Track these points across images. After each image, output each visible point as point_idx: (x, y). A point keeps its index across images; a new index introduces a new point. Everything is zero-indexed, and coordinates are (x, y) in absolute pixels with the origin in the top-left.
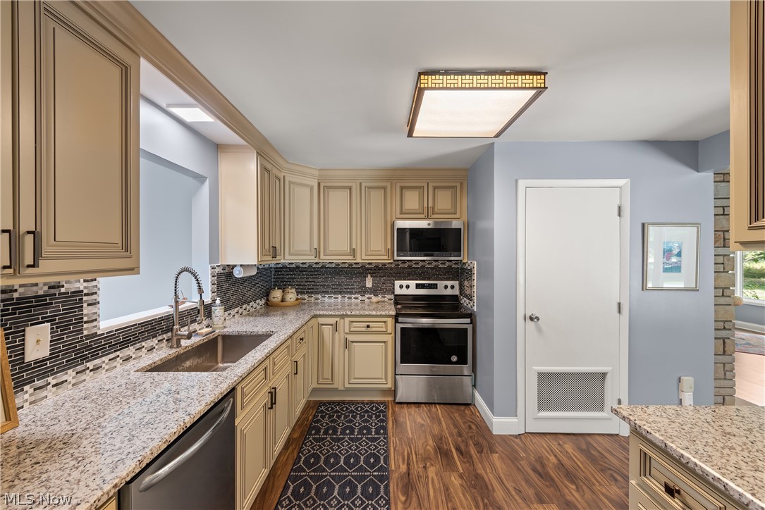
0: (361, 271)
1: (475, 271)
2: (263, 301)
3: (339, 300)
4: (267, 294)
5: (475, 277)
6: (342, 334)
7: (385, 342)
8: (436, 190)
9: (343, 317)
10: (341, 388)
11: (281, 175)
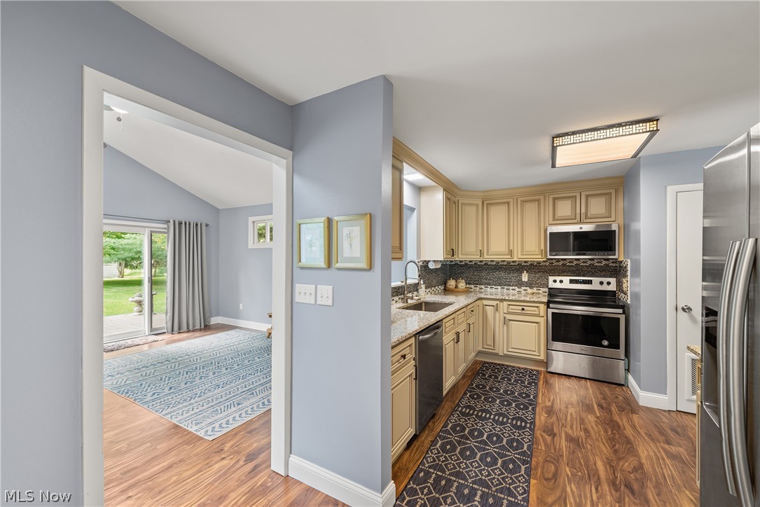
0: (519, 268)
1: (629, 268)
2: (442, 288)
3: (499, 290)
4: (445, 283)
5: (629, 273)
6: (502, 313)
7: (537, 323)
8: (589, 198)
9: (502, 300)
10: (501, 354)
11: (456, 200)
